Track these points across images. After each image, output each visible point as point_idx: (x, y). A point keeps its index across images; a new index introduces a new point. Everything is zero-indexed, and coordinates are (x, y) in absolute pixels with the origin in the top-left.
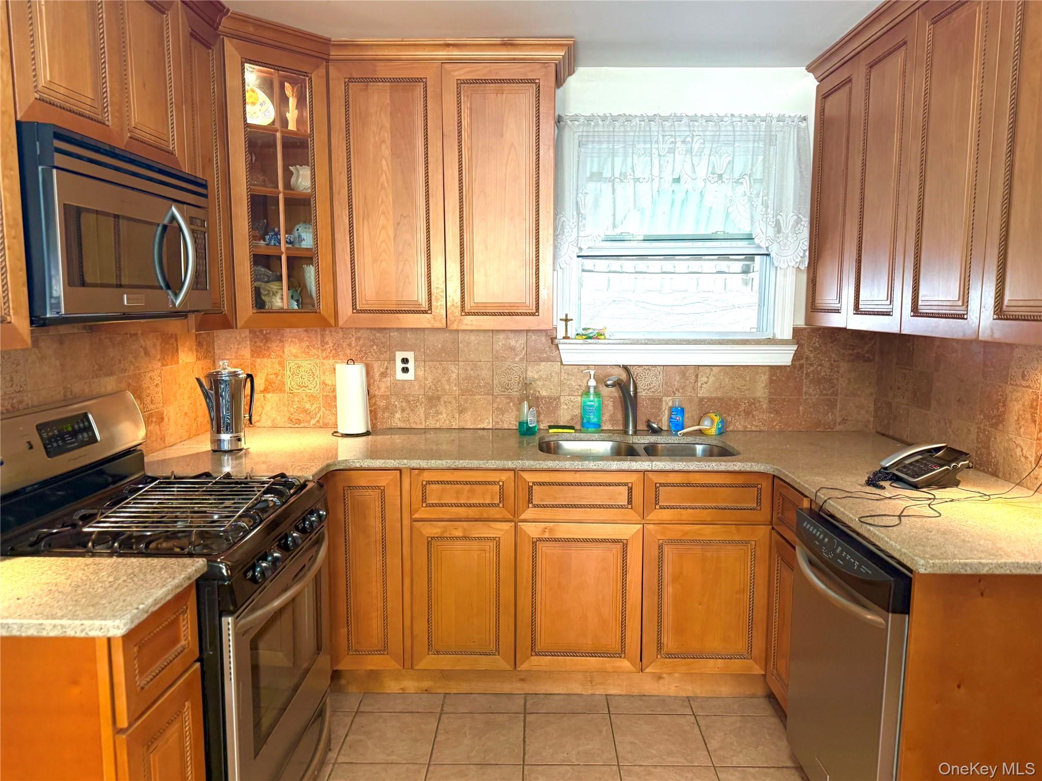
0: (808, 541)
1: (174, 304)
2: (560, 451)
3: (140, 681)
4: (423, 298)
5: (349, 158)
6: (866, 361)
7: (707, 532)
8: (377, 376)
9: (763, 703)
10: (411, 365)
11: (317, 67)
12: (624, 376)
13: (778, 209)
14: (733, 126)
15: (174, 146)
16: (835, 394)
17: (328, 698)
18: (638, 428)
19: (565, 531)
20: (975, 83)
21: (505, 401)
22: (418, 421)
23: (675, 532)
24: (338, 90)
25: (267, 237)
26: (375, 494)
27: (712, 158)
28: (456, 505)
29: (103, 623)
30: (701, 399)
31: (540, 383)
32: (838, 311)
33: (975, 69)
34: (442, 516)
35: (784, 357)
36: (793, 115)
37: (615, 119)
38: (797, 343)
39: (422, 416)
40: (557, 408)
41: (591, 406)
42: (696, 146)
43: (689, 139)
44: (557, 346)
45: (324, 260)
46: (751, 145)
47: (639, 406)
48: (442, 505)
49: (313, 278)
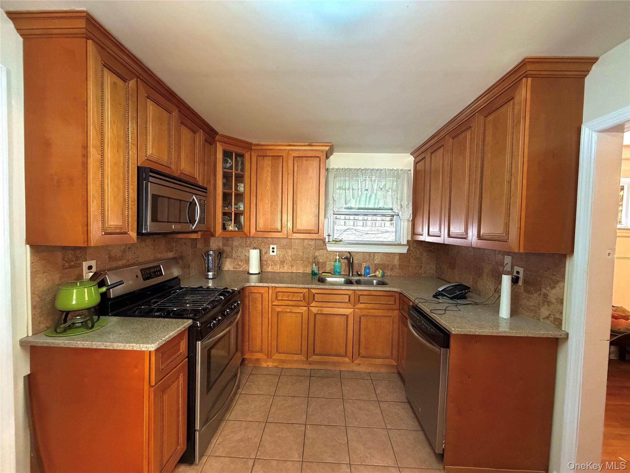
0: (412, 318)
1: (192, 228)
2: (326, 282)
3: (161, 367)
4: (279, 227)
5: (257, 181)
6: (432, 252)
7: (377, 312)
8: (264, 253)
9: (396, 375)
10: (275, 250)
11: (248, 152)
12: (349, 255)
13: (402, 200)
14: (386, 172)
15: (196, 176)
16: (422, 263)
17: (239, 369)
18: (354, 274)
19: (326, 311)
20: (468, 159)
21: (307, 263)
22: (277, 269)
23: (365, 312)
24: (254, 159)
25: (229, 206)
26: (259, 296)
27: (379, 182)
28: (288, 300)
29: (147, 345)
30: (376, 264)
31: (319, 257)
32: (422, 235)
33: (468, 153)
34: (283, 304)
35: (404, 250)
36: (406, 169)
37: (346, 170)
38: (409, 245)
39: (278, 268)
40: (325, 266)
41: (337, 266)
42: (373, 179)
43: (371, 176)
44: (326, 244)
45: (247, 214)
46: (392, 179)
47: (354, 266)
48: (282, 300)
49: (243, 220)
